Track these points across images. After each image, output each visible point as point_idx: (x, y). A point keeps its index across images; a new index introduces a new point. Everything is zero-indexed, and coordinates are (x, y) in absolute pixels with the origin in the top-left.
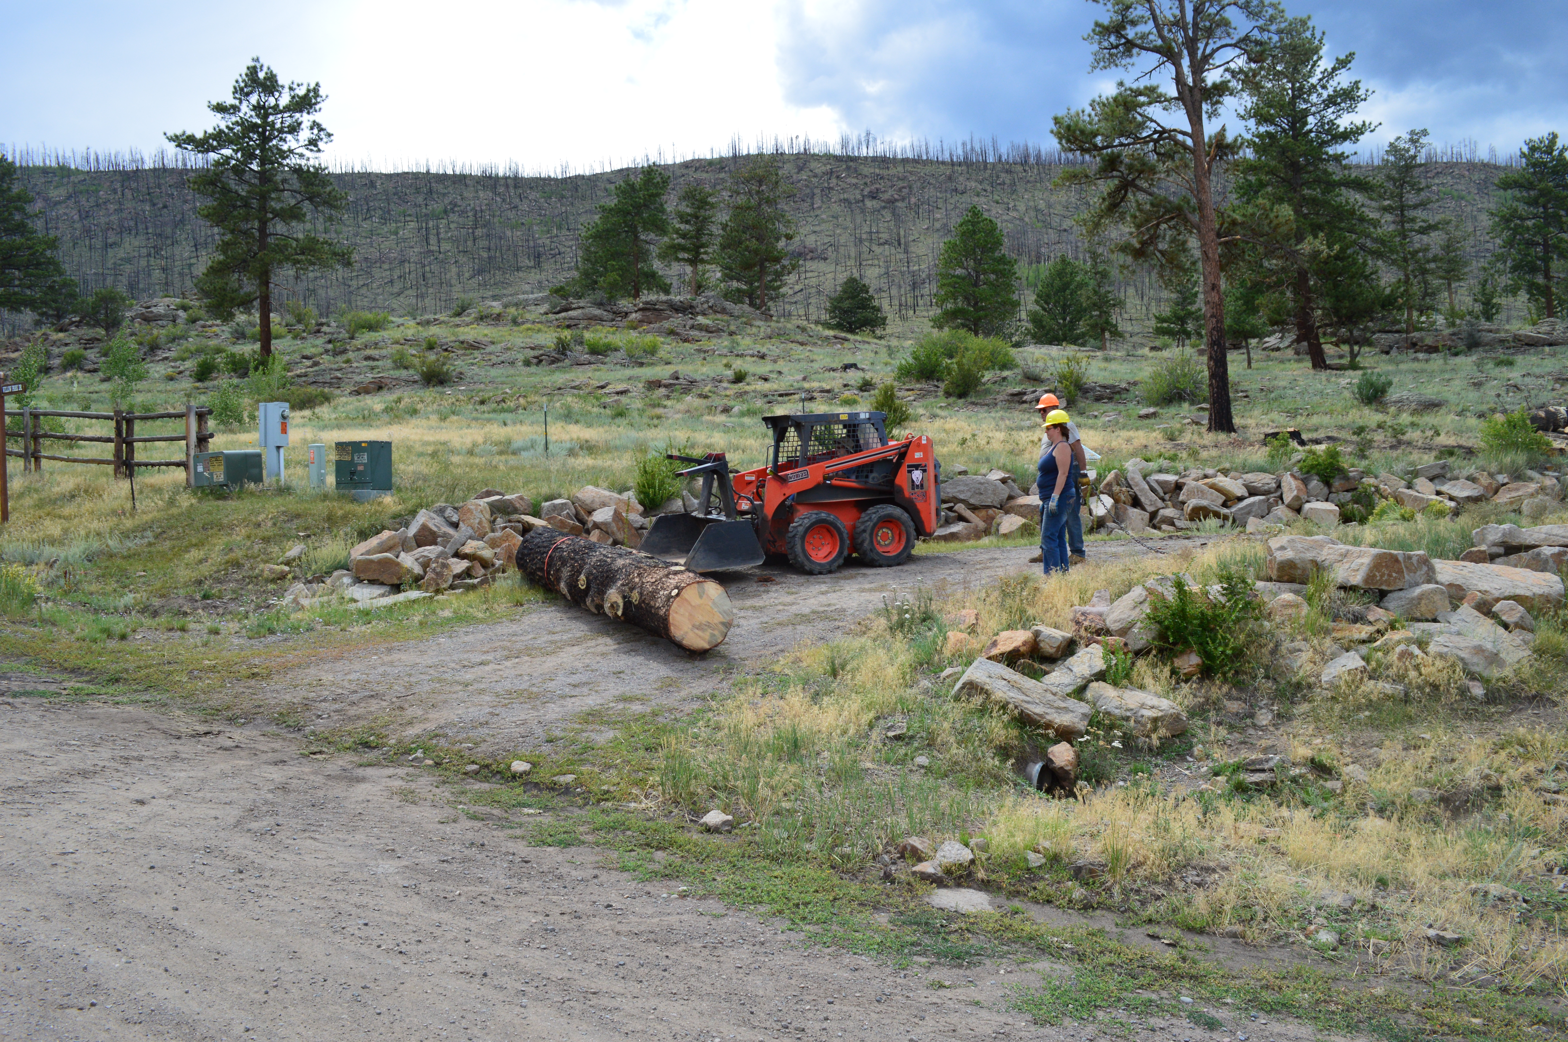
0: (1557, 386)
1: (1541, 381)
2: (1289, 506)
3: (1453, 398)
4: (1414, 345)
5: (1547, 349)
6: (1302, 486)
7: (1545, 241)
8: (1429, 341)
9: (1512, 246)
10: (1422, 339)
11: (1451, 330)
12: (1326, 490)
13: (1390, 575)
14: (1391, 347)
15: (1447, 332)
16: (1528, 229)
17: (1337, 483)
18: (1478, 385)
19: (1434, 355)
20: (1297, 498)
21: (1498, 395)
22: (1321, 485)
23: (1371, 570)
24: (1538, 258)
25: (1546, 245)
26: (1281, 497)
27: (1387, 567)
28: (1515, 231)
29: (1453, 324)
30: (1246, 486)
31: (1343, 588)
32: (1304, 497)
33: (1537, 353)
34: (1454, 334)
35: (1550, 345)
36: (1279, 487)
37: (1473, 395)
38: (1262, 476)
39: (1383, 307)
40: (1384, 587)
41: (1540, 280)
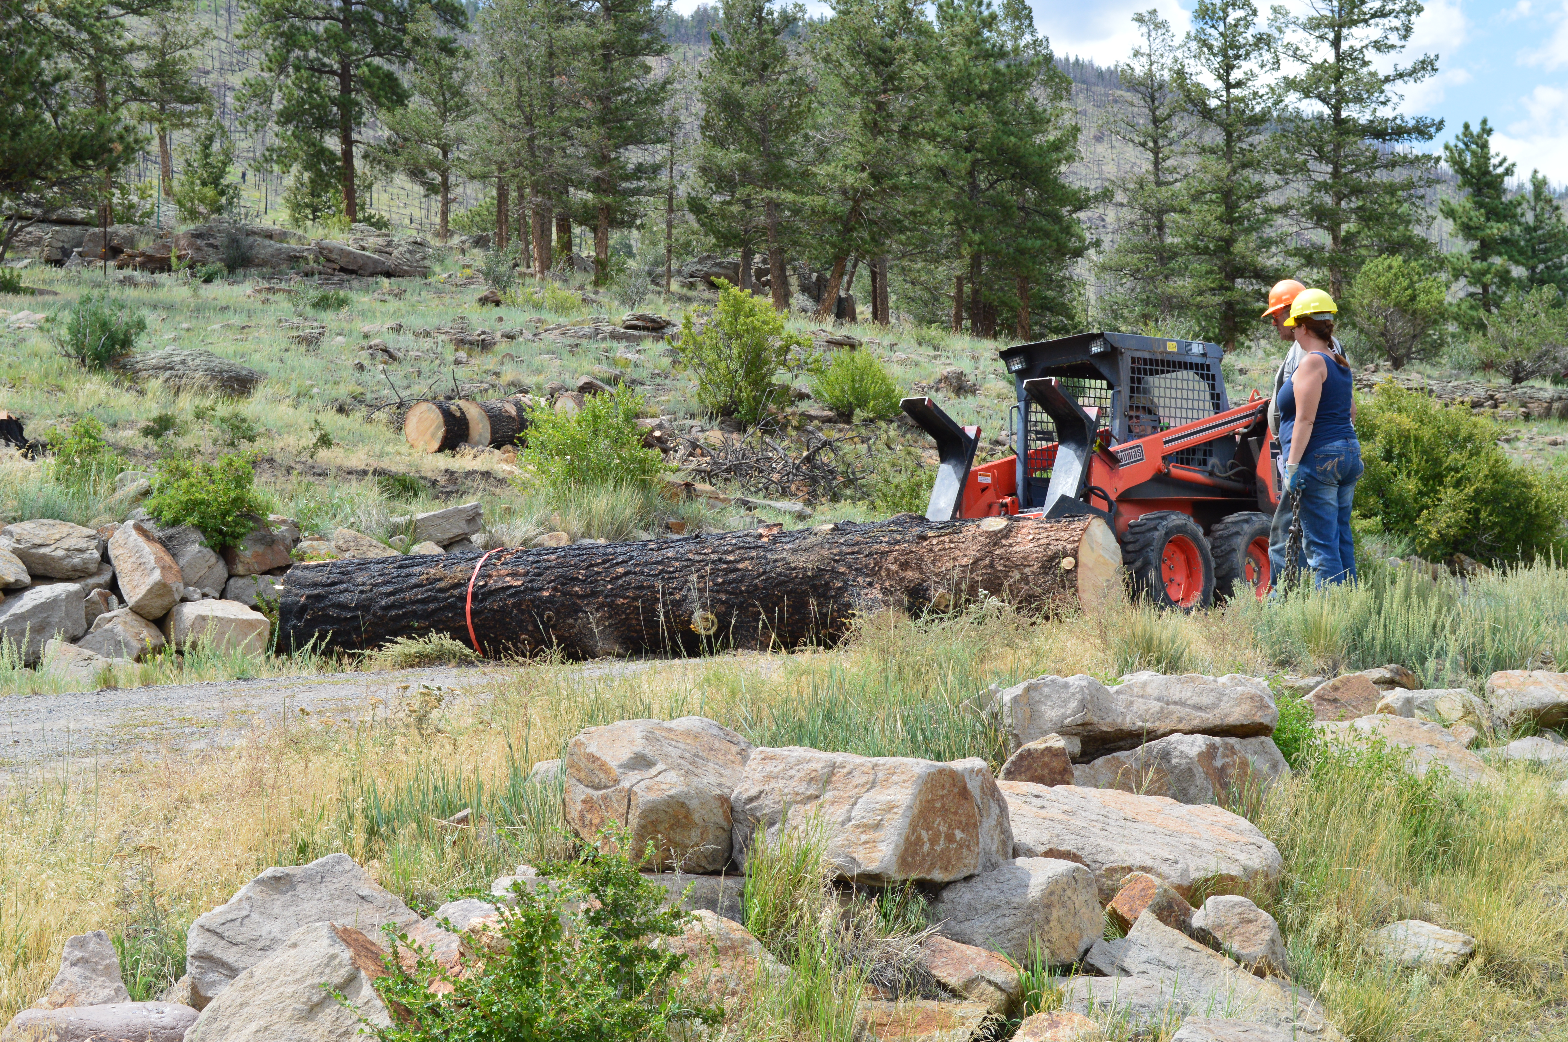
0: (462, 355)
1: (426, 344)
2: (138, 611)
3: (272, 367)
4: (113, 252)
5: (385, 282)
6: (168, 559)
7: (345, 67)
8: (145, 245)
9: (282, 70)
10: (131, 241)
11: (191, 226)
12: (221, 570)
13: (950, 838)
14: (67, 253)
15: (183, 229)
16: (316, 38)
17: (247, 551)
18: (311, 342)
19: (162, 277)
20: (161, 589)
21: (361, 367)
22: (211, 557)
23: (914, 827)
24: (334, 102)
25: (345, 77)
26: (113, 586)
27: (944, 811)
28: (290, 40)
29: (193, 214)
30: (22, 555)
31: (842, 883)
32: (178, 586)
33: (367, 289)
34: (198, 235)
35: (388, 275)
36: (105, 558)
37: (309, 363)
38: (58, 529)
39: (77, 158)
40: (938, 876)
41: (333, 143)
